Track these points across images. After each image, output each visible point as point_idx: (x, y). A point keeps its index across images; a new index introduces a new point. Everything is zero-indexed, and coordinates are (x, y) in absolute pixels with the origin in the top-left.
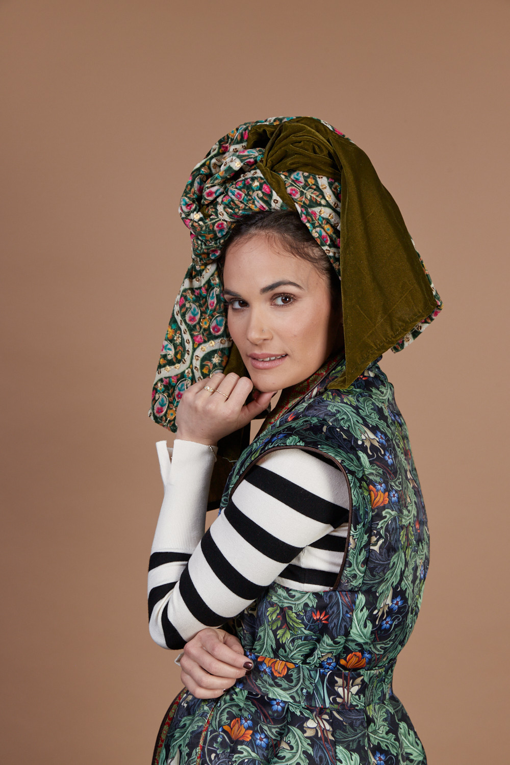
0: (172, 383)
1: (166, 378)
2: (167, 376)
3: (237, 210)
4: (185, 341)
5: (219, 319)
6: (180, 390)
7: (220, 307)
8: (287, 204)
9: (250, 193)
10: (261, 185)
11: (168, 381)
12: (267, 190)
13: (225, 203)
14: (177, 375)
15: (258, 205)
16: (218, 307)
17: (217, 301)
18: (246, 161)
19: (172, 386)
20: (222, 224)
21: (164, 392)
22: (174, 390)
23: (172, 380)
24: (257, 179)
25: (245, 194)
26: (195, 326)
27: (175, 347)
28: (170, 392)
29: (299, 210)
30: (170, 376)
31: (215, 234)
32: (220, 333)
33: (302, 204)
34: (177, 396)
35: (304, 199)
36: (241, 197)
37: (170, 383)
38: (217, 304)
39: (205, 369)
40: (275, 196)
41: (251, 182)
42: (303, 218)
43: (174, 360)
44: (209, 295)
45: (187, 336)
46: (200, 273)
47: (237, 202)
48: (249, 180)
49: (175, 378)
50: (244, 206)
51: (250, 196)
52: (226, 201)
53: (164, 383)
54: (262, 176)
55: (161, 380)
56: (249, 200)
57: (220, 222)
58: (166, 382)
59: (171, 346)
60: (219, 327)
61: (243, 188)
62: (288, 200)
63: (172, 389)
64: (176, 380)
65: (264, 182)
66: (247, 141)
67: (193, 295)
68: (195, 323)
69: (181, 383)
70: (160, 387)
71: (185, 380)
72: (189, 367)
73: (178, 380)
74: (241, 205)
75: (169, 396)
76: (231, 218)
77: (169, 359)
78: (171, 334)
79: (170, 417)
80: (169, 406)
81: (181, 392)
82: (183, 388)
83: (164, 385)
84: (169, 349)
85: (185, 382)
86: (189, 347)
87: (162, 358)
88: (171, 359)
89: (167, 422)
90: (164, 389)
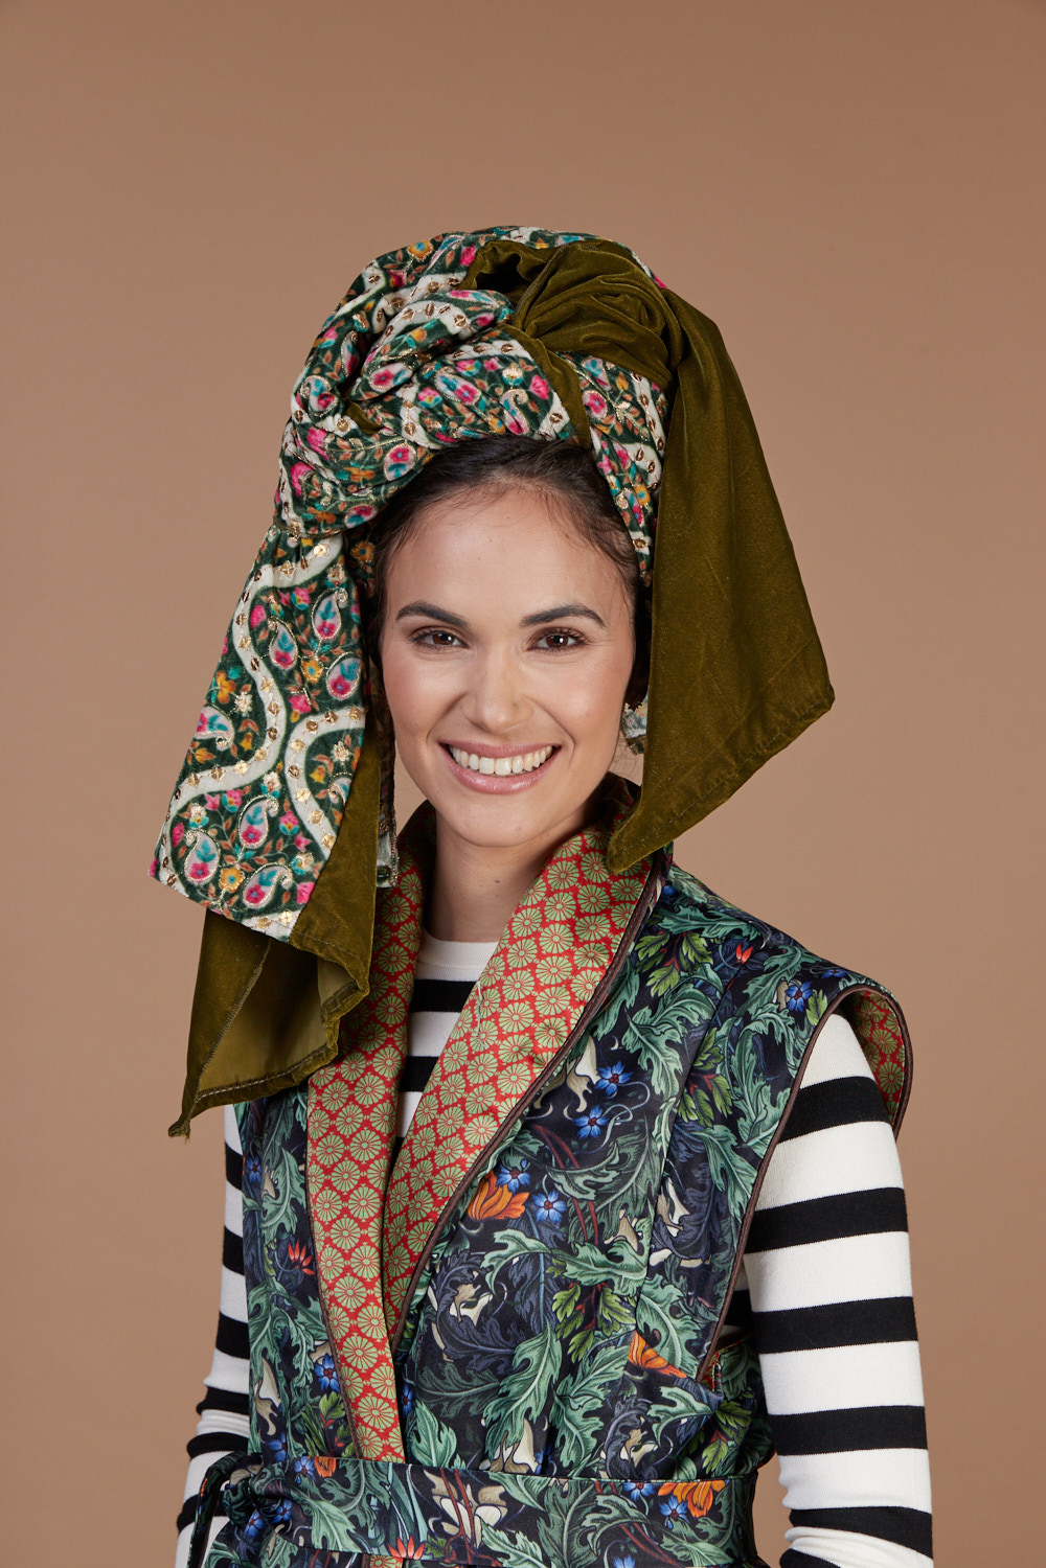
0: (227, 807)
1: (212, 794)
2: (215, 789)
3: (453, 425)
4: (266, 707)
5: (347, 662)
6: (251, 822)
7: (349, 637)
8: (576, 431)
9: (496, 390)
10: (528, 376)
11: (218, 803)
12: (541, 389)
13: (424, 404)
14: (241, 788)
15: (509, 419)
16: (344, 636)
17: (342, 622)
18: (478, 316)
19: (229, 814)
20: (407, 452)
21: (206, 828)
22: (235, 822)
23: (228, 799)
24: (517, 362)
25: (484, 393)
26: (291, 674)
27: (237, 719)
28: (223, 827)
29: (597, 444)
30: (223, 789)
31: (379, 472)
32: (349, 694)
33: (607, 432)
34: (246, 835)
35: (613, 422)
36: (472, 397)
37: (222, 808)
38: (342, 631)
39: (317, 771)
40: (557, 406)
41: (500, 366)
42: (604, 464)
43: (234, 753)
44: (317, 608)
45: (270, 695)
46: (298, 554)
47: (459, 407)
48: (495, 361)
49: (237, 795)
50: (473, 419)
51: (497, 397)
52: (430, 399)
53: (209, 806)
54: (530, 358)
55: (201, 800)
56: (491, 406)
57: (402, 447)
58: (213, 803)
59: (223, 719)
60: (347, 681)
61: (480, 375)
62: (581, 419)
63: (230, 821)
64: (239, 800)
65: (535, 372)
66: (468, 269)
67: (279, 603)
68: (290, 667)
69: (254, 806)
70: (198, 813)
71: (264, 798)
72: (274, 769)
73: (245, 799)
74: (468, 415)
75: (220, 836)
76: (431, 441)
77: (222, 750)
78: (226, 691)
79: (227, 887)
80: (221, 861)
81: (256, 827)
82: (259, 817)
83: (207, 810)
84: (221, 727)
85: (264, 804)
86: (276, 720)
87: (200, 747)
88: (228, 751)
89: (221, 897)
90: (208, 819)
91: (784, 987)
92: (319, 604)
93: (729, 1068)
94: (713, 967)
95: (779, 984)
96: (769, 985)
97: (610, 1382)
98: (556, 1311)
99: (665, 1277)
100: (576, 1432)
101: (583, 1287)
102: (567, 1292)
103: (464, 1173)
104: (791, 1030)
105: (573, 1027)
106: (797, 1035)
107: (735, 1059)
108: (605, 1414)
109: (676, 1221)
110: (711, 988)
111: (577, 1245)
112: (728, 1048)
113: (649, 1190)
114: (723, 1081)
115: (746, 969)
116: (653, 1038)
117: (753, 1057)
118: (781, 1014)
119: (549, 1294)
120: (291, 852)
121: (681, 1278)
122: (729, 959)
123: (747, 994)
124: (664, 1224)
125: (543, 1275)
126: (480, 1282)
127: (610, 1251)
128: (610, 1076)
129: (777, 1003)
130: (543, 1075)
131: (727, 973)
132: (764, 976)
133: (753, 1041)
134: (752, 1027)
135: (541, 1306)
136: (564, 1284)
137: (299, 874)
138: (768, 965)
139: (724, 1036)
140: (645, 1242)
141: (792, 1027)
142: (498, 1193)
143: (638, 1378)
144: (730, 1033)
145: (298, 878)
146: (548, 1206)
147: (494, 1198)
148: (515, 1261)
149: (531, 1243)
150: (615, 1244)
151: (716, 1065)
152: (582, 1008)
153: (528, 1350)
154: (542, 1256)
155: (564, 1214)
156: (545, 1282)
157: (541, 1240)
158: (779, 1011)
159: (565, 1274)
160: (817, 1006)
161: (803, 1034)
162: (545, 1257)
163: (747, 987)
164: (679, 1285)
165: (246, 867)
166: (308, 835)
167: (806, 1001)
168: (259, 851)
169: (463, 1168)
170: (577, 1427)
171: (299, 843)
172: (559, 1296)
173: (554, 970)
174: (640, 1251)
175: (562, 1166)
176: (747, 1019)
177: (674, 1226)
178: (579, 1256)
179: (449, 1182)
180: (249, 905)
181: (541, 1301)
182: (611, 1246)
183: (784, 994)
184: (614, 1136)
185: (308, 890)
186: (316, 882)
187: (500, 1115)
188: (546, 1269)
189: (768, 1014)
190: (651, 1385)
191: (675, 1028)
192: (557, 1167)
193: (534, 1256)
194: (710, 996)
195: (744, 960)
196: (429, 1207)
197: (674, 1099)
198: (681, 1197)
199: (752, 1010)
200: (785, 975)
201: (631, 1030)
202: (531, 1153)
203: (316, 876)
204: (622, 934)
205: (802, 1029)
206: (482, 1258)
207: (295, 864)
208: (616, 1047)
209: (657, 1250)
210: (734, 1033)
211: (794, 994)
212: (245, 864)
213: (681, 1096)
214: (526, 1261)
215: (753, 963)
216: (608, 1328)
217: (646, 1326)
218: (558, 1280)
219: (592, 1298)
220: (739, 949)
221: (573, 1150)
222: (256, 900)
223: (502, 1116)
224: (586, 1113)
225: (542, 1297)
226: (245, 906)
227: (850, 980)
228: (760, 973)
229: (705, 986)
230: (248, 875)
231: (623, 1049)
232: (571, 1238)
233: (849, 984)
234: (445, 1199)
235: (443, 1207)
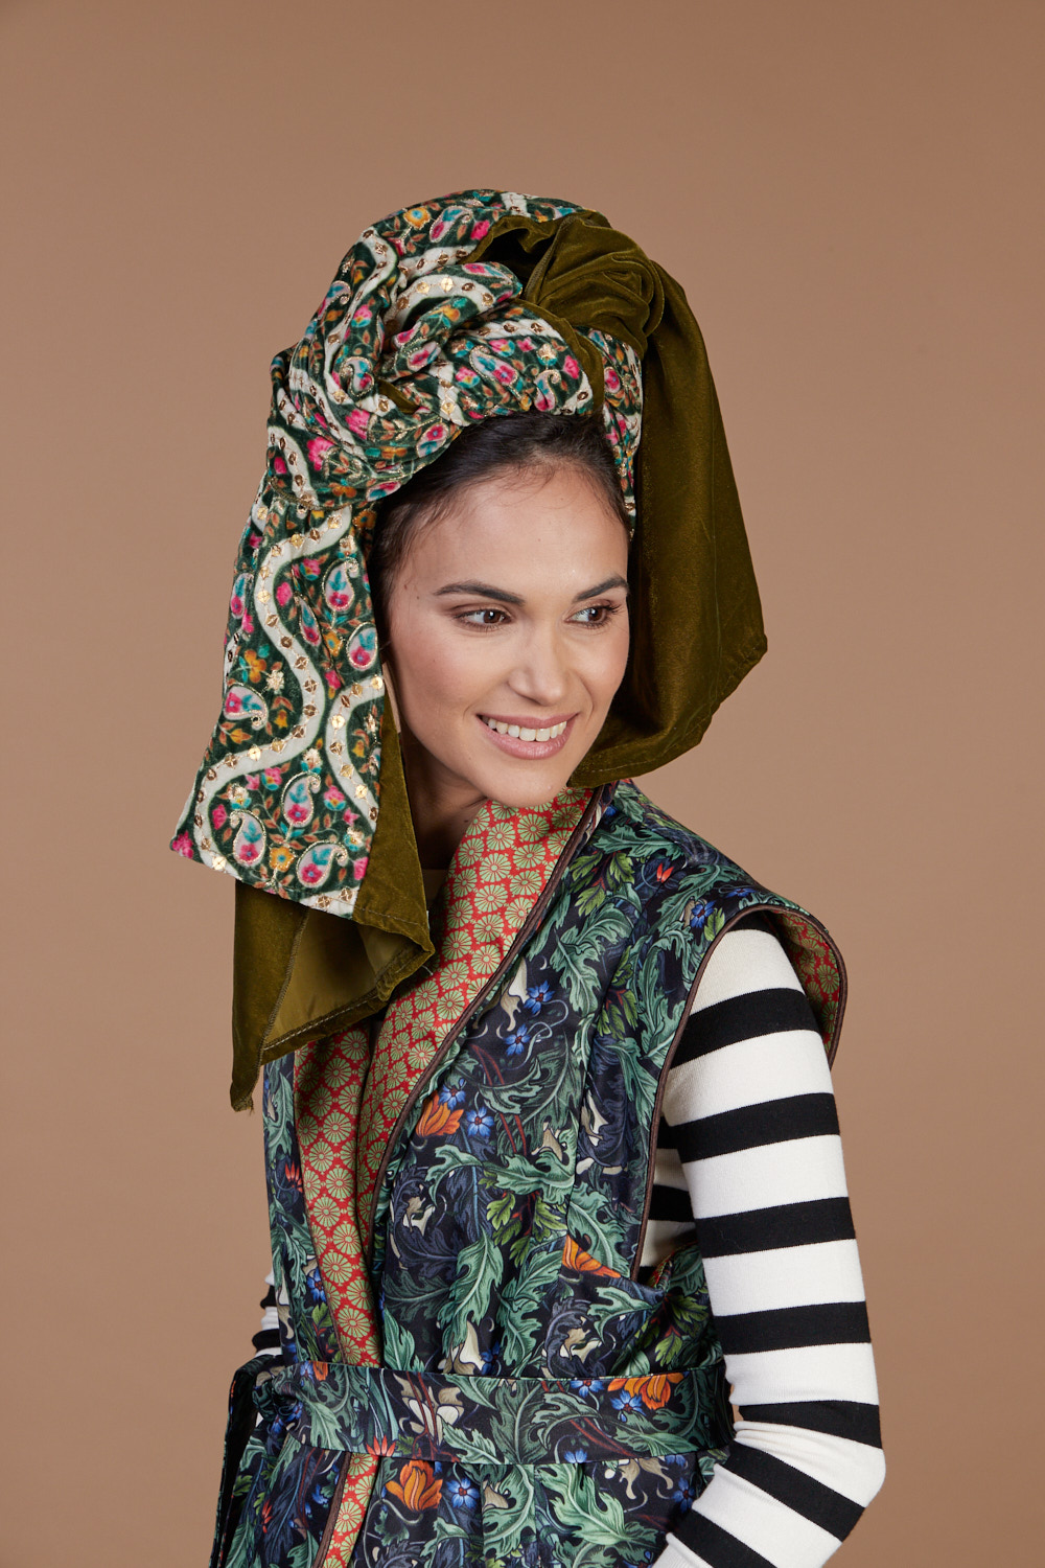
0: (268, 786)
1: (252, 774)
2: (255, 768)
3: (489, 405)
4: (302, 684)
5: (365, 633)
6: (295, 801)
7: (364, 608)
9: (532, 370)
10: (561, 356)
11: (258, 782)
12: (572, 369)
14: (279, 766)
16: (359, 606)
17: (356, 592)
19: (268, 793)
21: (250, 808)
22: (277, 801)
23: (268, 778)
24: (549, 343)
25: (520, 373)
26: (320, 649)
27: (269, 697)
28: (265, 806)
29: (608, 417)
30: (261, 768)
31: (413, 450)
32: (370, 664)
34: (291, 814)
37: (261, 786)
38: (356, 601)
39: (358, 746)
40: (584, 384)
41: (534, 347)
43: (269, 732)
44: (328, 579)
45: (307, 674)
47: (497, 387)
48: (527, 340)
49: (276, 773)
50: (506, 398)
51: (532, 377)
52: (465, 380)
53: (250, 787)
54: (559, 338)
55: (243, 779)
58: (254, 783)
59: (257, 699)
60: (367, 651)
61: (515, 357)
63: (272, 800)
64: (278, 778)
65: (566, 352)
68: (318, 642)
69: (296, 784)
70: (241, 794)
71: (306, 775)
72: (313, 745)
73: (285, 777)
74: (502, 394)
75: (263, 815)
76: (464, 418)
77: (258, 729)
78: (257, 670)
79: (279, 866)
80: (269, 841)
81: (301, 805)
82: (303, 795)
83: (248, 791)
84: (255, 707)
85: (306, 781)
86: (314, 698)
87: (236, 727)
88: (263, 730)
89: (275, 876)
90: (250, 799)
91: (692, 905)
92: (329, 573)
93: (637, 983)
94: (633, 887)
95: (688, 902)
96: (679, 903)
97: (545, 1285)
98: (491, 1221)
99: (590, 1185)
100: (516, 1333)
101: (517, 1196)
102: (500, 1202)
103: (407, 1096)
104: (689, 945)
105: (505, 953)
106: (693, 950)
107: (642, 974)
108: (543, 1314)
109: (596, 1131)
110: (630, 907)
111: (506, 1157)
112: (638, 965)
113: (571, 1102)
114: (631, 996)
115: (664, 888)
116: (575, 957)
117: (656, 972)
118: (684, 931)
119: (483, 1204)
120: (340, 828)
121: (605, 1185)
122: (650, 878)
123: (660, 913)
124: (587, 1135)
125: (476, 1187)
126: (424, 1194)
127: (538, 1161)
128: (537, 995)
129: (683, 921)
130: (477, 999)
131: (646, 892)
132: (677, 895)
133: (658, 958)
134: (659, 944)
135: (476, 1216)
136: (497, 1194)
137: (353, 850)
138: (683, 884)
139: (636, 954)
140: (570, 1152)
141: (690, 942)
142: (440, 1110)
143: (574, 1280)
144: (641, 950)
145: (353, 855)
146: (478, 1121)
147: (437, 1115)
148: (452, 1174)
149: (464, 1157)
150: (542, 1155)
151: (627, 980)
152: (514, 935)
153: (468, 1257)
154: (474, 1168)
155: (492, 1128)
156: (479, 1193)
157: (472, 1154)
158: (683, 928)
159: (497, 1185)
160: (714, 923)
161: (699, 949)
162: (477, 1170)
163: (660, 906)
164: (603, 1191)
165: (295, 845)
166: (356, 809)
167: (706, 918)
168: (308, 829)
169: (406, 1091)
170: (517, 1328)
171: (348, 818)
172: (493, 1206)
173: (491, 898)
174: (565, 1161)
175: (491, 1083)
176: (656, 937)
177: (595, 1136)
178: (510, 1168)
179: (395, 1104)
180: (306, 885)
181: (476, 1211)
182: (538, 1156)
183: (690, 912)
184: (534, 1054)
185: (363, 866)
187: (437, 1039)
188: (478, 1181)
189: (674, 932)
190: (587, 1287)
191: (593, 947)
192: (487, 1084)
193: (467, 1169)
194: (628, 914)
195: (664, 879)
196: (380, 1128)
197: (593, 1015)
198: (600, 1109)
199: (661, 929)
200: (695, 894)
201: (559, 950)
202: (467, 1071)
204: (556, 861)
205: (698, 945)
206: (426, 1172)
207: (347, 840)
208: (545, 967)
209: (582, 1159)
210: (644, 950)
211: (698, 912)
212: (294, 842)
213: (599, 1012)
214: (461, 1174)
215: (672, 882)
216: (540, 1234)
217: (577, 1232)
218: (490, 1191)
219: (527, 1205)
220: (660, 868)
221: (501, 1068)
222: (314, 880)
223: (439, 1041)
224: (514, 1032)
225: (476, 1207)
226: (302, 886)
227: (751, 900)
228: (675, 892)
229: (625, 906)
230: (299, 853)
231: (550, 968)
232: (500, 1151)
233: (749, 904)
234: (393, 1120)
235: (392, 1128)
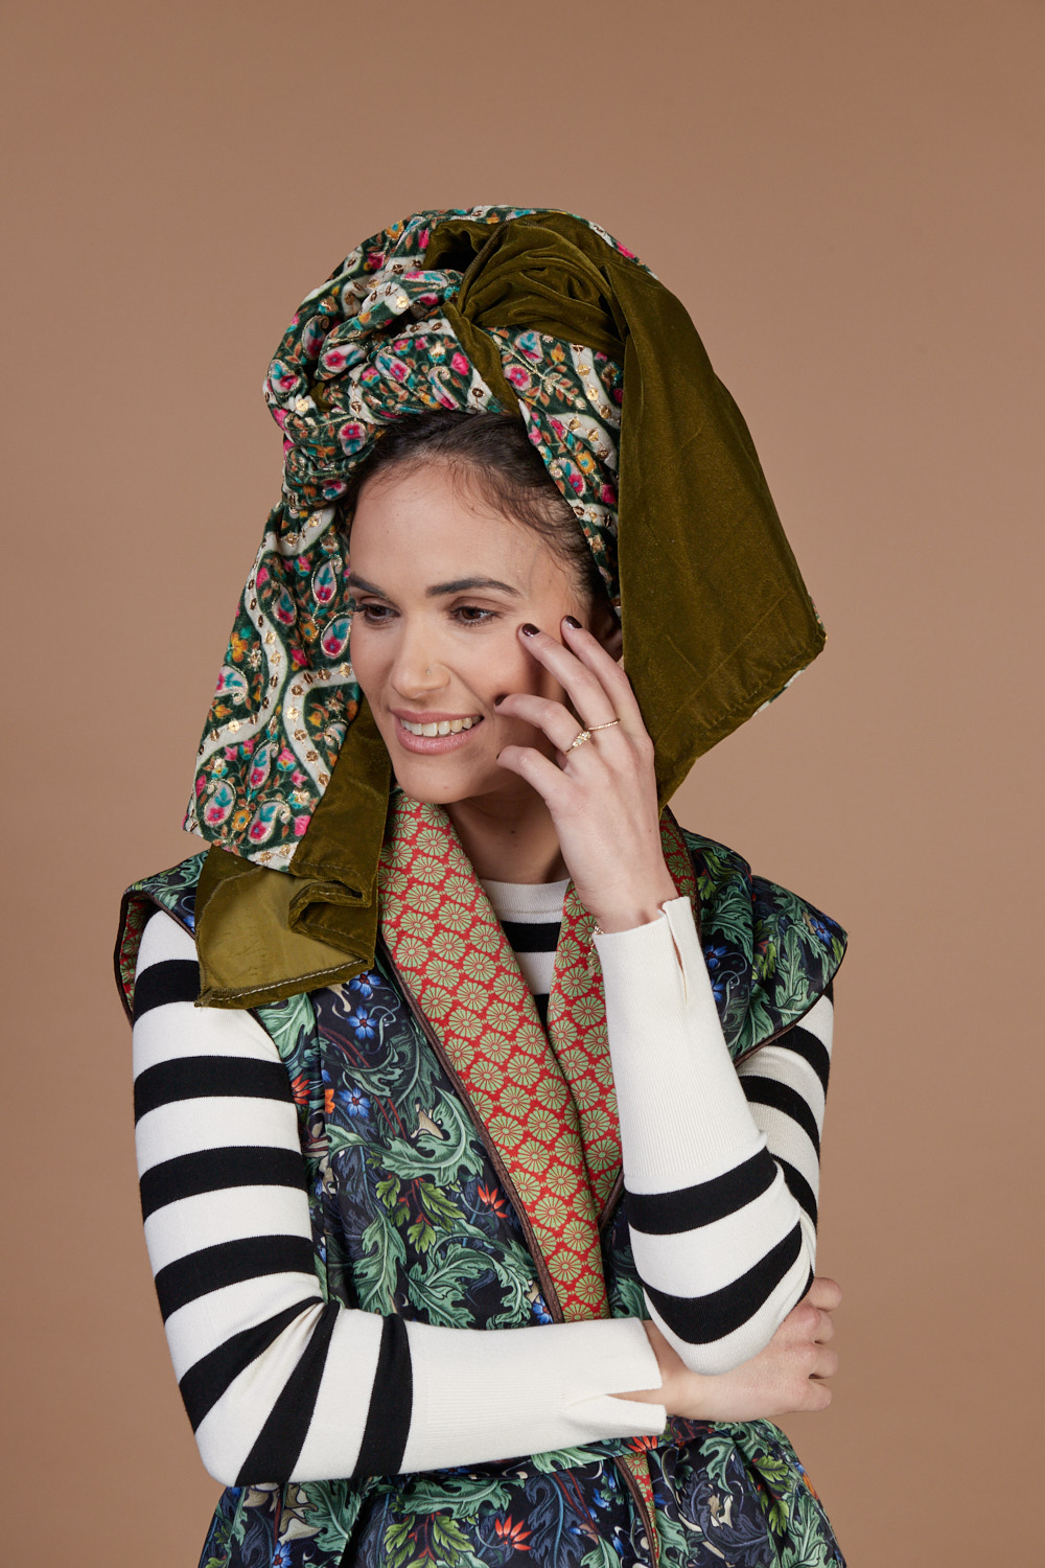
0: (243, 755)
1: (230, 746)
3: (391, 403)
4: (269, 658)
5: (340, 623)
7: (343, 600)
8: (502, 402)
9: (423, 367)
10: (449, 353)
11: (236, 753)
12: (461, 366)
13: (367, 384)
14: (254, 737)
15: (439, 397)
16: (338, 599)
17: (337, 587)
18: (420, 297)
19: (243, 762)
20: (356, 428)
21: (226, 777)
22: (247, 768)
23: (244, 748)
24: (442, 340)
25: (413, 370)
27: (249, 678)
28: (240, 775)
29: (527, 415)
30: (240, 740)
31: (339, 449)
32: (339, 653)
33: (534, 404)
34: (252, 777)
35: (538, 394)
36: (403, 376)
37: (239, 756)
38: (335, 595)
39: (314, 715)
40: (477, 381)
41: (427, 345)
42: (534, 433)
43: (248, 708)
44: (316, 575)
45: (274, 647)
46: (297, 526)
47: (393, 385)
48: (423, 340)
49: (249, 743)
50: (407, 396)
51: (424, 375)
52: (369, 379)
53: (227, 757)
54: (453, 335)
55: (222, 751)
56: (421, 383)
57: (352, 423)
58: (232, 754)
59: (240, 677)
60: (338, 641)
61: (409, 355)
62: (505, 391)
63: (243, 768)
64: (250, 748)
65: (457, 349)
66: (425, 251)
69: (261, 751)
70: (218, 766)
71: (268, 742)
72: (275, 716)
73: (254, 746)
74: (401, 393)
76: (376, 417)
77: (237, 704)
78: (240, 650)
79: (238, 827)
81: (260, 768)
82: (264, 760)
83: (226, 762)
84: (237, 683)
85: (268, 748)
86: (278, 671)
87: (220, 703)
88: (241, 705)
90: (227, 769)
92: (318, 570)
120: (287, 787)
145: (295, 812)
165: (252, 807)
166: (305, 772)
168: (261, 790)
171: (296, 778)
180: (253, 840)
185: (306, 823)
186: (312, 816)
203: (312, 810)
207: (292, 799)
212: (252, 803)
222: (258, 836)
226: (249, 843)
230: (254, 813)
